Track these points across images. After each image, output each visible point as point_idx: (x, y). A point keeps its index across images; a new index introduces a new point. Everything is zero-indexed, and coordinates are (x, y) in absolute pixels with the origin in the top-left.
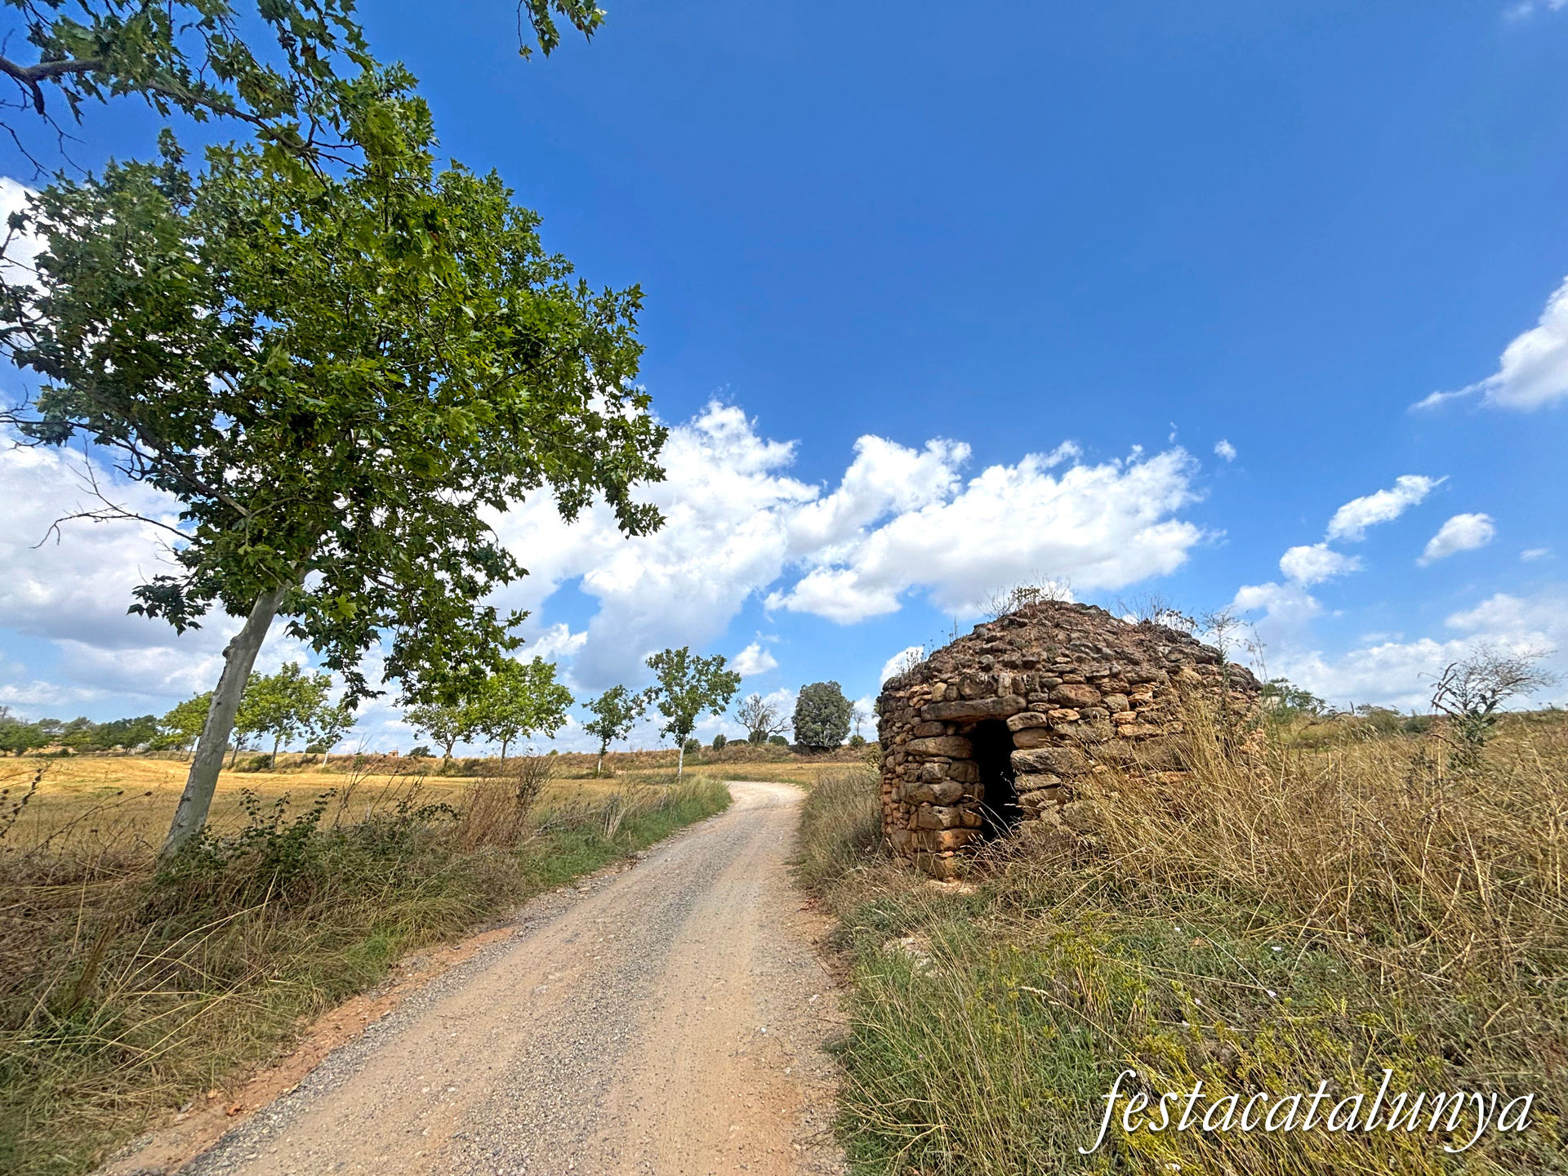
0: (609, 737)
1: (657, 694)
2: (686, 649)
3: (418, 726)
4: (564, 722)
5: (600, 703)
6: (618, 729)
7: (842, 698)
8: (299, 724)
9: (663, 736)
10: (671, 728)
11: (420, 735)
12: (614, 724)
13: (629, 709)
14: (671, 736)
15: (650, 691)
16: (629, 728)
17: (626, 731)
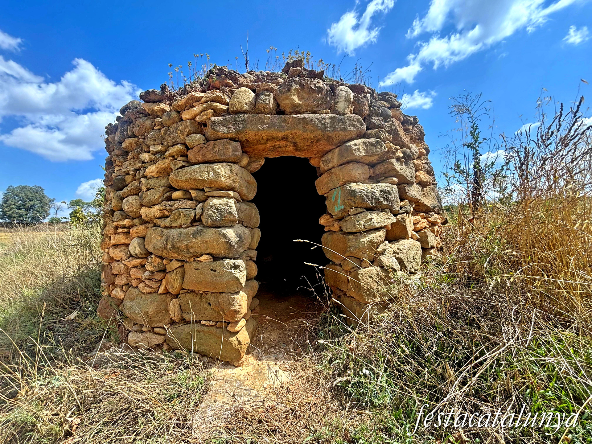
7: (44, 196)
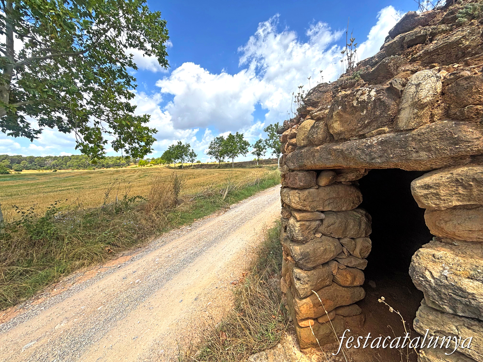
0: (259, 155)
1: (269, 141)
2: (278, 123)
3: (211, 156)
4: (248, 152)
5: (255, 145)
6: (262, 153)
8: (185, 157)
9: (272, 155)
10: (274, 152)
11: (212, 158)
12: (260, 151)
13: (264, 146)
14: (275, 154)
15: (267, 140)
16: (265, 152)
17: (264, 153)
